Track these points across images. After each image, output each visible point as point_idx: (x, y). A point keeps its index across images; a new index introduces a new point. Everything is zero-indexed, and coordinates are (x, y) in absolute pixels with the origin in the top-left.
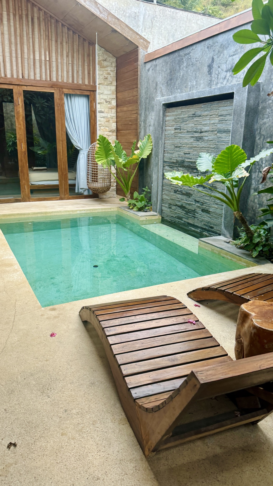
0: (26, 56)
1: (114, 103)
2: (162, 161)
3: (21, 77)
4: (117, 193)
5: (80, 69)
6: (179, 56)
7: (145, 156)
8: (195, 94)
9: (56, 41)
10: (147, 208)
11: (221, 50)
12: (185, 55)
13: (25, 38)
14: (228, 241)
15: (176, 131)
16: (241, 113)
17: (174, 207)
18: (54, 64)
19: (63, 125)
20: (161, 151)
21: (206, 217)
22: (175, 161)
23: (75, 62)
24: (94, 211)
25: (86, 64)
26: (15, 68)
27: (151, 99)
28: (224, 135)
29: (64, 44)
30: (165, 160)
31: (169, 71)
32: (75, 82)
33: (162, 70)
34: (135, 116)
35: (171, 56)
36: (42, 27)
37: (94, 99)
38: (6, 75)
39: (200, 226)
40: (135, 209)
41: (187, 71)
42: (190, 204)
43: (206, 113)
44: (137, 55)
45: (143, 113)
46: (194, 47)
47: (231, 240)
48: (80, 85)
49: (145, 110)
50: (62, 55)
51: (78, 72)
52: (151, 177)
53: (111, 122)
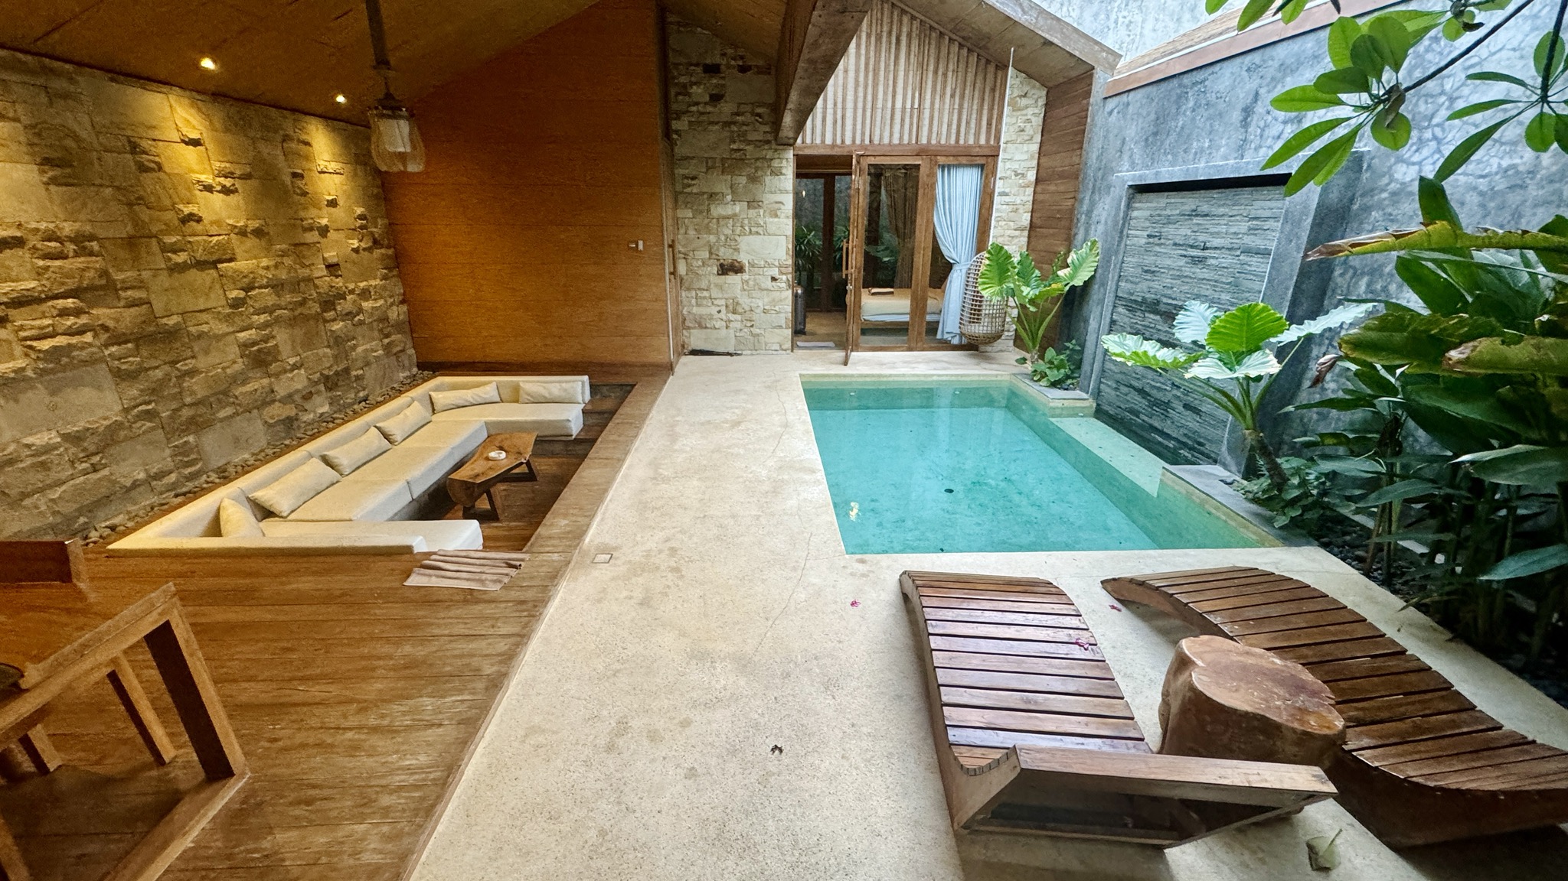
0: (880, 105)
1: (1032, 176)
2: (1112, 295)
3: (867, 142)
4: (1015, 344)
5: (974, 116)
6: (1180, 86)
7: (1078, 282)
8: (1202, 171)
9: (936, 72)
10: (1069, 381)
11: (1279, 75)
12: (1194, 84)
13: (882, 73)
14: (1229, 481)
15: (1151, 240)
16: (1300, 220)
17: (1124, 389)
18: (927, 114)
19: (930, 221)
20: (1112, 276)
21: (1191, 421)
22: (1140, 299)
23: (966, 106)
24: (963, 379)
25: (986, 107)
26: (859, 127)
27: (1107, 170)
28: (1255, 260)
29: (950, 74)
30: (1120, 294)
31: (1153, 116)
32: (962, 142)
33: (1139, 114)
34: (1069, 203)
35: (1164, 86)
36: (913, 48)
37: (994, 172)
38: (843, 142)
39: (1174, 435)
40: (1044, 382)
41: (1193, 119)
42: (1159, 389)
43: (1222, 210)
44: (1091, 84)
45: (1087, 198)
46: (1217, 68)
47: (1238, 478)
48: (970, 146)
49: (1093, 193)
50: (943, 96)
51: (968, 123)
52: (1086, 321)
53: (1021, 211)
